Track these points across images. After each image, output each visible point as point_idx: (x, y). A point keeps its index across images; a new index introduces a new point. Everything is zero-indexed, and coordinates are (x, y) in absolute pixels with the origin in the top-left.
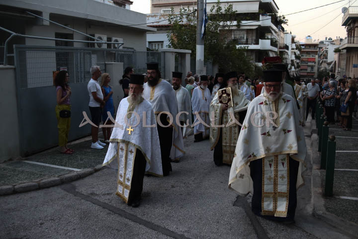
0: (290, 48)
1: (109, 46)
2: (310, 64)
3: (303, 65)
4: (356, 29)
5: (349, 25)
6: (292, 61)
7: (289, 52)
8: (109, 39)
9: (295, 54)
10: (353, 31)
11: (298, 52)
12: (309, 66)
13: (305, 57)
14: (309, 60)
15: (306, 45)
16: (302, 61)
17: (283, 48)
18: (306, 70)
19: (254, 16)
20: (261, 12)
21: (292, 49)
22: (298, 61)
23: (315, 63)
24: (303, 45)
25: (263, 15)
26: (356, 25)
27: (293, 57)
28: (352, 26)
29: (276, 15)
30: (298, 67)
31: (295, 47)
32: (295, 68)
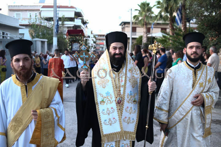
0: (90, 37)
1: (3, 37)
2: (101, 46)
3: (98, 47)
4: (126, 28)
5: (122, 25)
6: (92, 44)
7: (90, 39)
8: (3, 33)
9: (93, 40)
10: (124, 29)
11: (94, 39)
12: (101, 47)
13: (98, 42)
14: (101, 44)
15: (99, 35)
16: (97, 44)
17: (87, 37)
18: (99, 49)
19: (71, 19)
20: (76, 17)
21: (92, 37)
22: (95, 44)
23: (104, 45)
24: (97, 35)
25: (76, 18)
26: (126, 26)
27: (92, 42)
28: (124, 26)
29: (83, 19)
30: (95, 48)
31: (93, 36)
32: (93, 48)
